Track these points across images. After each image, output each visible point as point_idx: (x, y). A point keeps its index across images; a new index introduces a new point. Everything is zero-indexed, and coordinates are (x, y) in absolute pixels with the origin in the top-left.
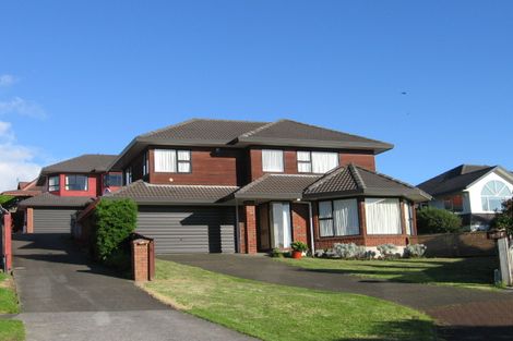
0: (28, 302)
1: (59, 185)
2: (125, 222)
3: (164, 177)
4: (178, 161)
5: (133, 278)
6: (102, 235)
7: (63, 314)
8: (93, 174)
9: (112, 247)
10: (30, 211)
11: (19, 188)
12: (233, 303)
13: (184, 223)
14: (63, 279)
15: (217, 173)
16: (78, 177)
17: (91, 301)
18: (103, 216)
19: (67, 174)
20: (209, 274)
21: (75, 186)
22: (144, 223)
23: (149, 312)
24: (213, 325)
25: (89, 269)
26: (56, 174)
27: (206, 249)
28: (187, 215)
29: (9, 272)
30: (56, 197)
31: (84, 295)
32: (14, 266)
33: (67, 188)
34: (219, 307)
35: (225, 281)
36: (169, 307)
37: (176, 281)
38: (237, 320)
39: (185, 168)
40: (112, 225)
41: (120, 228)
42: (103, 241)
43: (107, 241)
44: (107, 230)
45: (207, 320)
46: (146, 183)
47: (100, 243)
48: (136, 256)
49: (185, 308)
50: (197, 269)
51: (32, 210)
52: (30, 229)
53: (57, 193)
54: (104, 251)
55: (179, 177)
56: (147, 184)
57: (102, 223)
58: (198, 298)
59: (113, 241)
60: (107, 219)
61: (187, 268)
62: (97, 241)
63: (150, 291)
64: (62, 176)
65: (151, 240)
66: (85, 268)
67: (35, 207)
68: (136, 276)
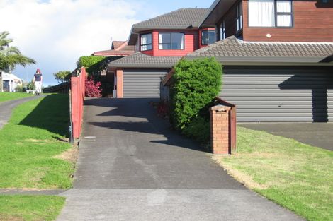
0: (83, 176)
1: (152, 44)
2: (207, 85)
3: (260, 33)
4: (276, 14)
5: (211, 150)
6: (180, 101)
7: (118, 190)
8: (189, 31)
9: (192, 114)
10: (120, 73)
11: (113, 48)
12: (318, 183)
13: (283, 86)
14: (132, 150)
15: (323, 27)
16: (174, 34)
17: (155, 176)
18: (181, 78)
19: (160, 31)
20: (305, 147)
21: (170, 45)
22: (229, 87)
23: (215, 191)
24: (281, 210)
25: (166, 139)
26: (149, 32)
27: (309, 117)
28: (286, 77)
29: (76, 142)
30: (149, 57)
31: (149, 169)
32: (85, 135)
33: (161, 47)
34: (299, 187)
35: (320, 156)
36: (242, 186)
37: (261, 155)
38: (312, 206)
39: (285, 21)
40: (192, 89)
41: (202, 92)
42: (182, 107)
43: (187, 107)
44: (186, 95)
45: (278, 204)
46: (238, 40)
47: (178, 110)
48: (214, 125)
49: (259, 187)
50: (291, 141)
51: (122, 71)
52: (120, 93)
53: (150, 52)
54: (183, 119)
55: (277, 32)
56: (240, 41)
57: (180, 86)
58: (280, 175)
59: (193, 107)
60: (187, 81)
61: (279, 140)
62: (175, 107)
63: (226, 166)
64: (155, 34)
65: (232, 106)
66: (162, 137)
67: (125, 69)
68: (215, 148)
